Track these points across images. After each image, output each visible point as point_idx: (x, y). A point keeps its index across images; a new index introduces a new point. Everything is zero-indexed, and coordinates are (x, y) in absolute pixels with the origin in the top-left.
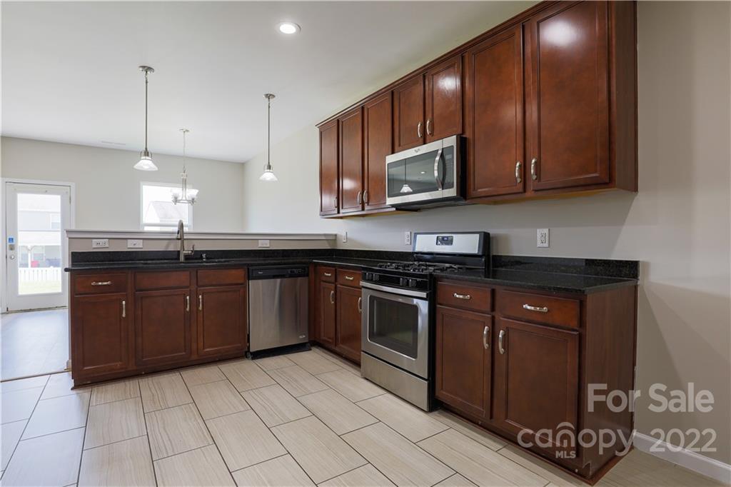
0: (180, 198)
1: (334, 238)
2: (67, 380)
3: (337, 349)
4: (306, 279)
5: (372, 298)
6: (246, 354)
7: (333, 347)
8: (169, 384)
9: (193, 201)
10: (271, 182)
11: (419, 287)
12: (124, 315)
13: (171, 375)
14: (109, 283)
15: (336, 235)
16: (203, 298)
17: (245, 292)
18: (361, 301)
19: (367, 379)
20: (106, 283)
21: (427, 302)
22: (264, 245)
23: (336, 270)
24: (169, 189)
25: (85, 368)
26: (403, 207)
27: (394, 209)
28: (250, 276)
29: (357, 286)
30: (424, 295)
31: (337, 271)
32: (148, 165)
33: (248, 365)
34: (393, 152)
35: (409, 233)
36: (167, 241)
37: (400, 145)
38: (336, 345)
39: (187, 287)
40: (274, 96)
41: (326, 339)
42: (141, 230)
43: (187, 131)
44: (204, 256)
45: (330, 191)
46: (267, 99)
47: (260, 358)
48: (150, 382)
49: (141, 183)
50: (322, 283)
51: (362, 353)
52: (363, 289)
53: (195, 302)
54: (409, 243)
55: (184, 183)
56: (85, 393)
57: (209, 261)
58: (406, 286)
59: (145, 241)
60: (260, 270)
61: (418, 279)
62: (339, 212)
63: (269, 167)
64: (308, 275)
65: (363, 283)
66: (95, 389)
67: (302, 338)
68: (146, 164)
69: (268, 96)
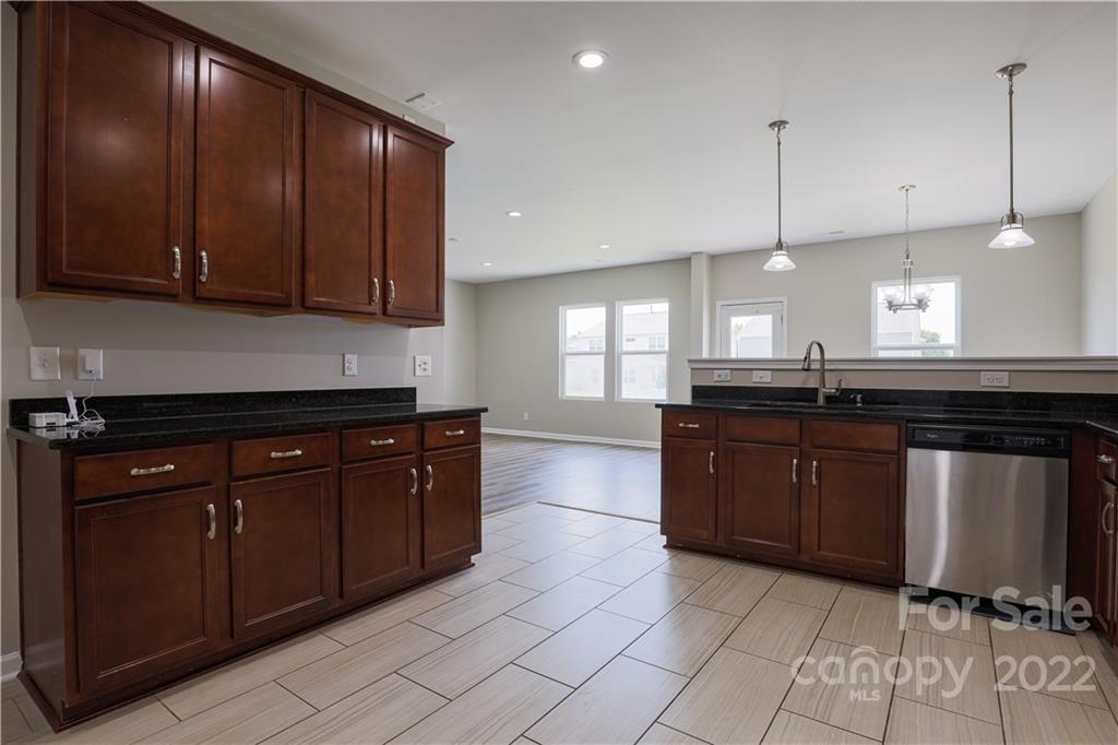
8: (749, 583)
12: (711, 471)
14: (698, 425)
16: (818, 466)
17: (899, 468)
20: (694, 426)
22: (993, 382)
25: (673, 526)
28: (908, 441)
36: (803, 374)
39: (796, 445)
43: (912, 187)
44: (858, 398)
48: (734, 571)
49: (874, 285)
53: (806, 471)
55: (908, 277)
57: (868, 407)
59: (775, 372)
64: (1064, 454)
68: (778, 262)
69: (1011, 71)
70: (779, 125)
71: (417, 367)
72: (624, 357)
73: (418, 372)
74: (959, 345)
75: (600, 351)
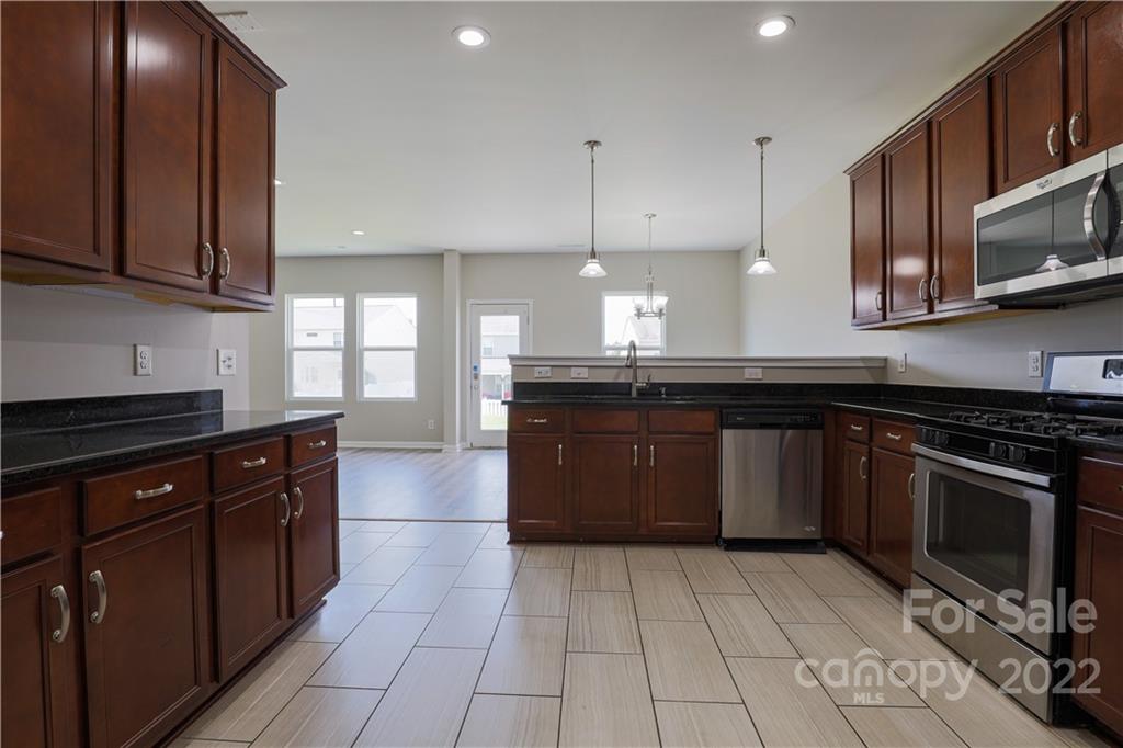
0: (644, 310)
1: (882, 365)
2: (503, 534)
3: (869, 559)
4: (819, 433)
5: (936, 478)
6: (717, 541)
7: (864, 557)
8: (607, 562)
9: (660, 313)
10: (765, 276)
11: (1032, 463)
12: (560, 463)
13: (613, 549)
14: (545, 420)
15: (886, 359)
16: (655, 450)
17: (716, 446)
18: (913, 479)
19: (923, 626)
20: (542, 421)
21: (1052, 496)
22: (753, 375)
23: (871, 420)
24: (630, 298)
25: (522, 521)
26: (1014, 302)
27: (996, 307)
28: (725, 423)
29: (906, 451)
30: (1043, 480)
31: (871, 422)
32: (594, 270)
33: (715, 557)
34: (992, 194)
35: (1039, 353)
36: (616, 370)
37: (1006, 179)
38: (868, 553)
39: (636, 433)
40: (769, 139)
41: (852, 539)
42: (602, 355)
43: (654, 216)
44: (663, 390)
45: (870, 282)
46: (759, 147)
47: (736, 550)
48: (587, 554)
49: (603, 293)
50: (847, 442)
51: (913, 575)
52: (917, 458)
53: (643, 456)
54: (1038, 373)
55: (650, 289)
56: (519, 551)
57: (669, 397)
58: (1002, 460)
59: (592, 370)
60: (738, 414)
61: (1032, 448)
62: (885, 319)
63: (763, 253)
64: (821, 427)
65: (916, 448)
66: (529, 549)
67: (811, 530)
68: (593, 269)
69: (761, 142)
70: (593, 144)
71: (221, 363)
72: (366, 354)
73: (222, 371)
74: (664, 346)
75: (338, 346)
